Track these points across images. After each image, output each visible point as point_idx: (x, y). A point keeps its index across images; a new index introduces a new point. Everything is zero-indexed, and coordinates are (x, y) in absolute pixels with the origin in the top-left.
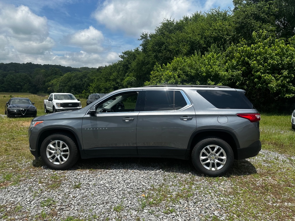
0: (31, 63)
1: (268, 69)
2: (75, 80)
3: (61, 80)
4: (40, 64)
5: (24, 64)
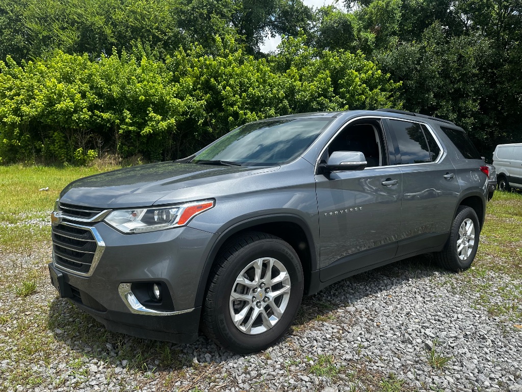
1: (247, 103)
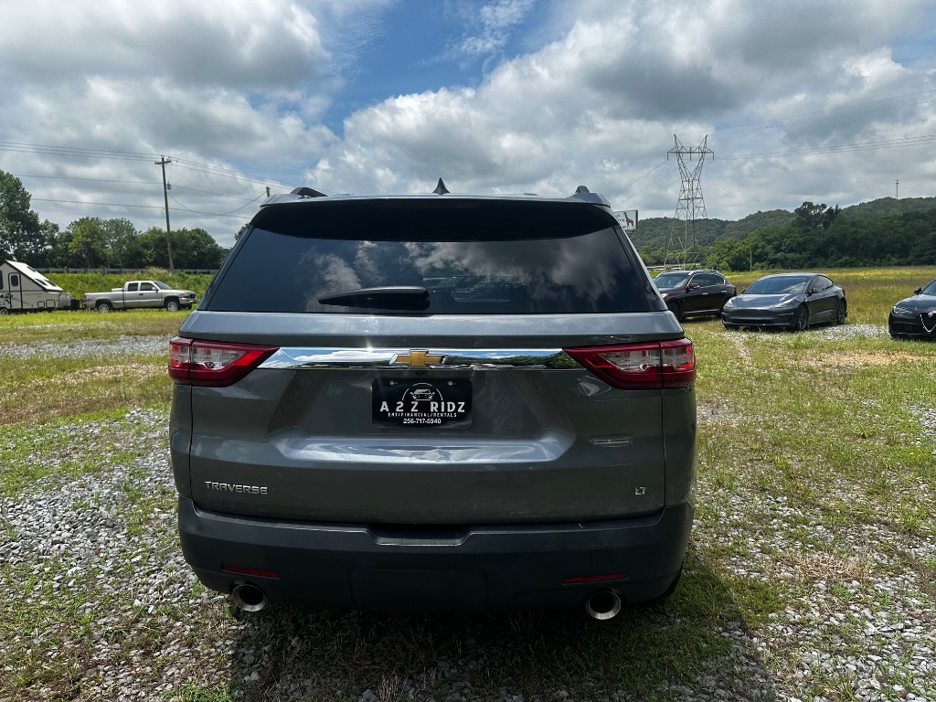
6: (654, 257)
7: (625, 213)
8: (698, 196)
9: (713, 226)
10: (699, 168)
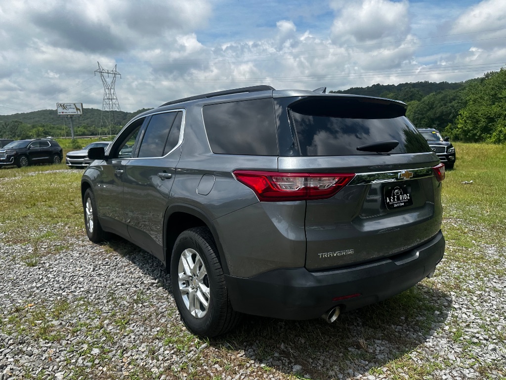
0: (378, 85)
2: (442, 106)
3: (417, 109)
4: (393, 85)
5: (368, 87)
6: (89, 131)
7: (74, 104)
8: (115, 98)
9: (120, 115)
10: (113, 82)
